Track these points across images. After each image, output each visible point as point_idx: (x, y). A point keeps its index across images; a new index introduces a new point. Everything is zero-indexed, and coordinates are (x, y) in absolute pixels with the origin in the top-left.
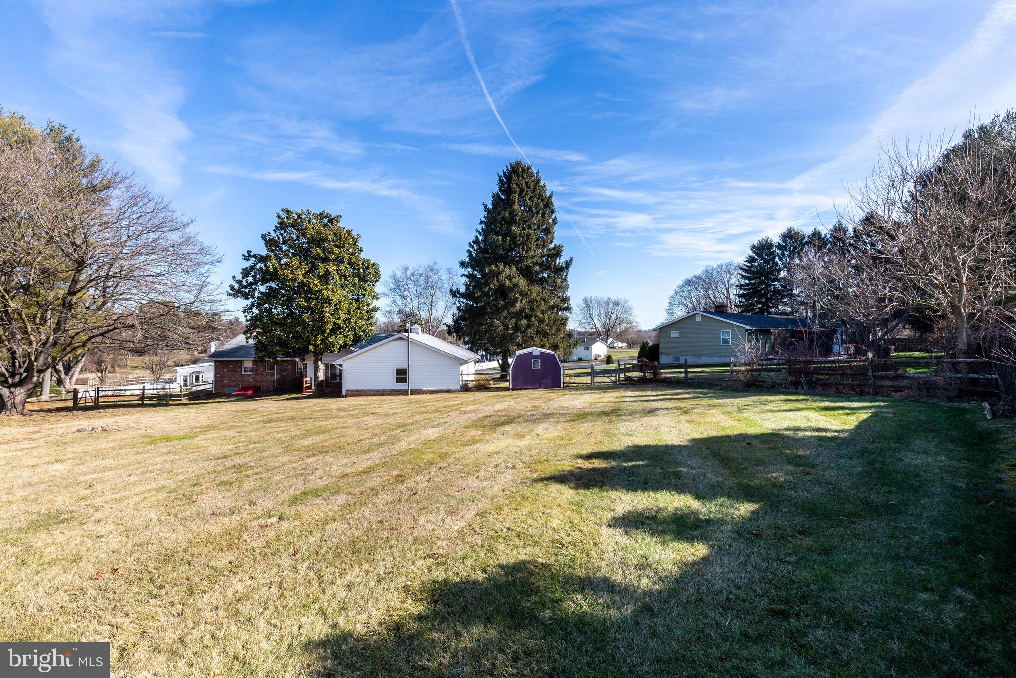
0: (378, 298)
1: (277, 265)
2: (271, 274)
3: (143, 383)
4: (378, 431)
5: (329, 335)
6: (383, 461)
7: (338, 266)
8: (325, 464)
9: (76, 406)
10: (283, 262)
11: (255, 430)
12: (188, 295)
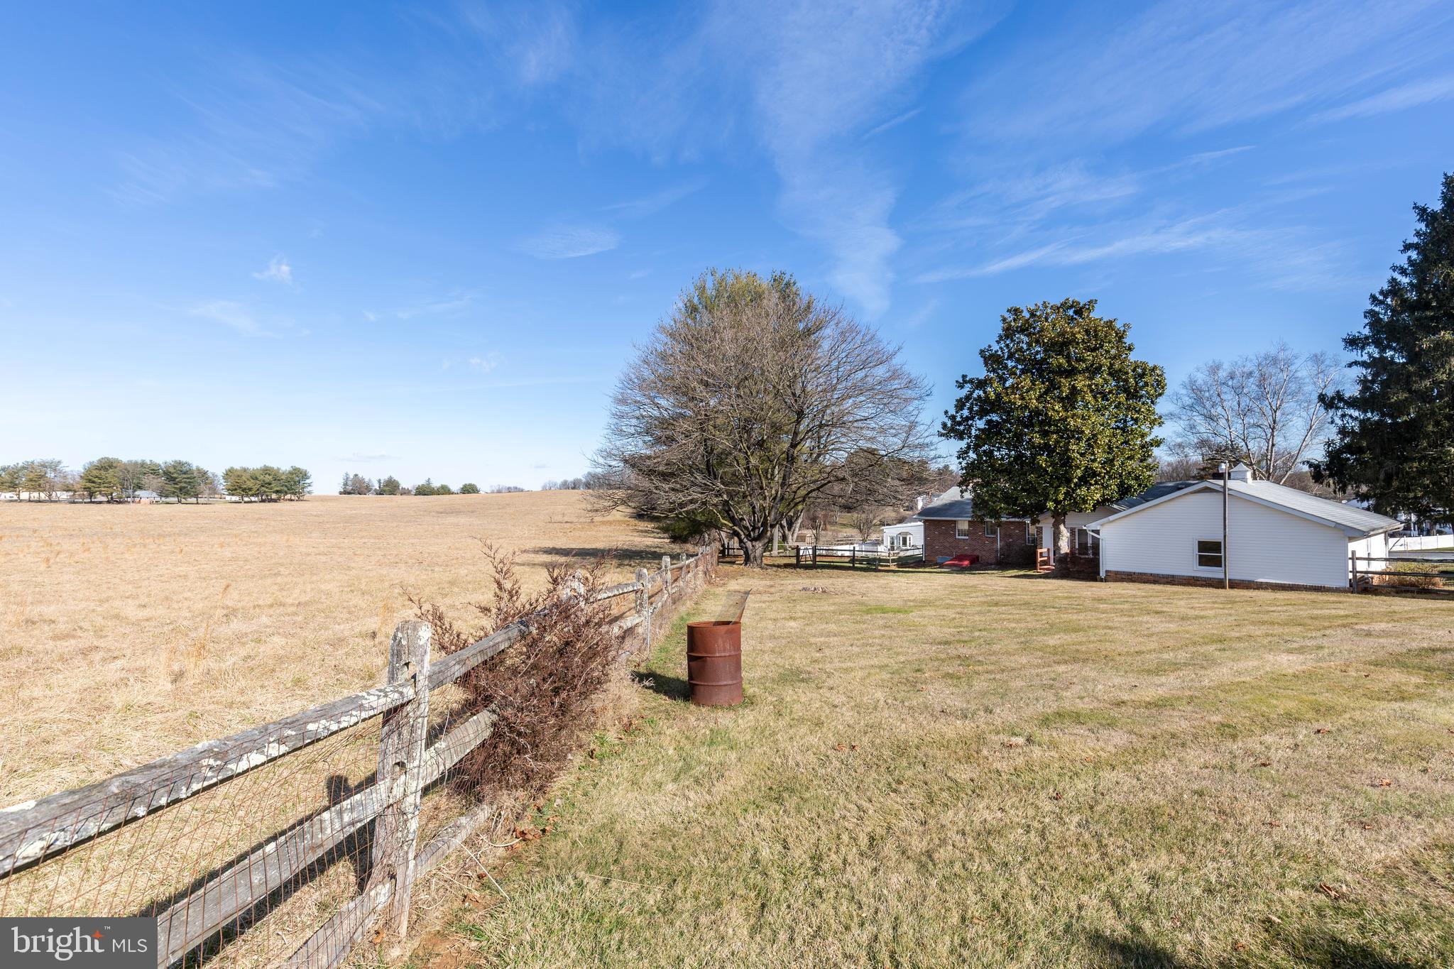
0: (1160, 424)
1: (1000, 389)
2: (992, 403)
3: (852, 544)
4: (1171, 643)
5: (1078, 486)
6: (1188, 693)
7: (1091, 379)
8: (1085, 679)
9: (798, 565)
10: (1008, 384)
11: (979, 613)
12: (895, 440)
